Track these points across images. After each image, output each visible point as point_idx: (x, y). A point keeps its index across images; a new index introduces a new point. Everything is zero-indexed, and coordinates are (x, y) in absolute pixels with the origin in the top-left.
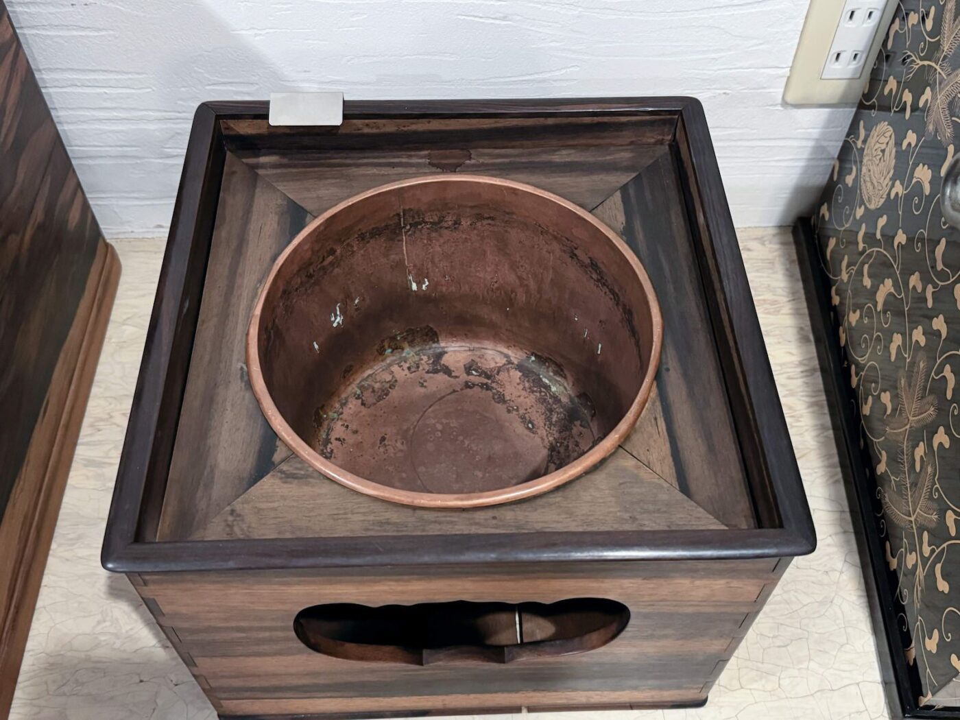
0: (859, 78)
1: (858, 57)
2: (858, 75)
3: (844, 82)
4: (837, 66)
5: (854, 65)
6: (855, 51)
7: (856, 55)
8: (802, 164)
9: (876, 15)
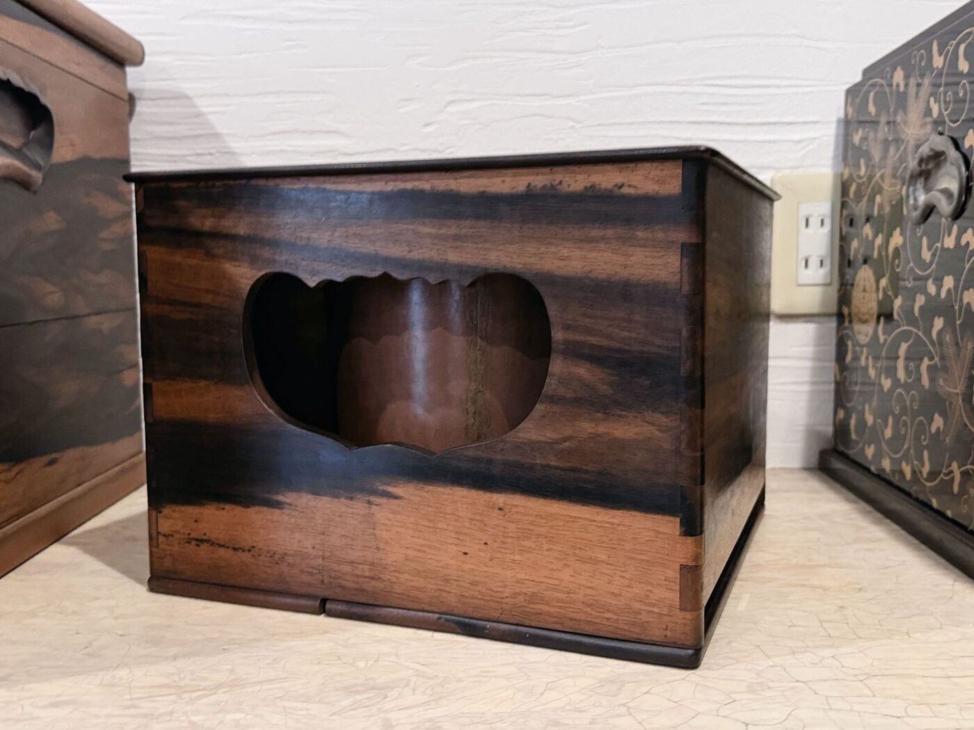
0: (829, 284)
1: (824, 263)
2: (828, 281)
3: (819, 290)
4: (810, 272)
5: (822, 271)
6: (819, 256)
7: (822, 262)
8: (806, 388)
9: (828, 222)
